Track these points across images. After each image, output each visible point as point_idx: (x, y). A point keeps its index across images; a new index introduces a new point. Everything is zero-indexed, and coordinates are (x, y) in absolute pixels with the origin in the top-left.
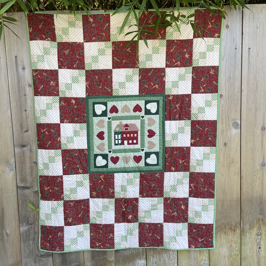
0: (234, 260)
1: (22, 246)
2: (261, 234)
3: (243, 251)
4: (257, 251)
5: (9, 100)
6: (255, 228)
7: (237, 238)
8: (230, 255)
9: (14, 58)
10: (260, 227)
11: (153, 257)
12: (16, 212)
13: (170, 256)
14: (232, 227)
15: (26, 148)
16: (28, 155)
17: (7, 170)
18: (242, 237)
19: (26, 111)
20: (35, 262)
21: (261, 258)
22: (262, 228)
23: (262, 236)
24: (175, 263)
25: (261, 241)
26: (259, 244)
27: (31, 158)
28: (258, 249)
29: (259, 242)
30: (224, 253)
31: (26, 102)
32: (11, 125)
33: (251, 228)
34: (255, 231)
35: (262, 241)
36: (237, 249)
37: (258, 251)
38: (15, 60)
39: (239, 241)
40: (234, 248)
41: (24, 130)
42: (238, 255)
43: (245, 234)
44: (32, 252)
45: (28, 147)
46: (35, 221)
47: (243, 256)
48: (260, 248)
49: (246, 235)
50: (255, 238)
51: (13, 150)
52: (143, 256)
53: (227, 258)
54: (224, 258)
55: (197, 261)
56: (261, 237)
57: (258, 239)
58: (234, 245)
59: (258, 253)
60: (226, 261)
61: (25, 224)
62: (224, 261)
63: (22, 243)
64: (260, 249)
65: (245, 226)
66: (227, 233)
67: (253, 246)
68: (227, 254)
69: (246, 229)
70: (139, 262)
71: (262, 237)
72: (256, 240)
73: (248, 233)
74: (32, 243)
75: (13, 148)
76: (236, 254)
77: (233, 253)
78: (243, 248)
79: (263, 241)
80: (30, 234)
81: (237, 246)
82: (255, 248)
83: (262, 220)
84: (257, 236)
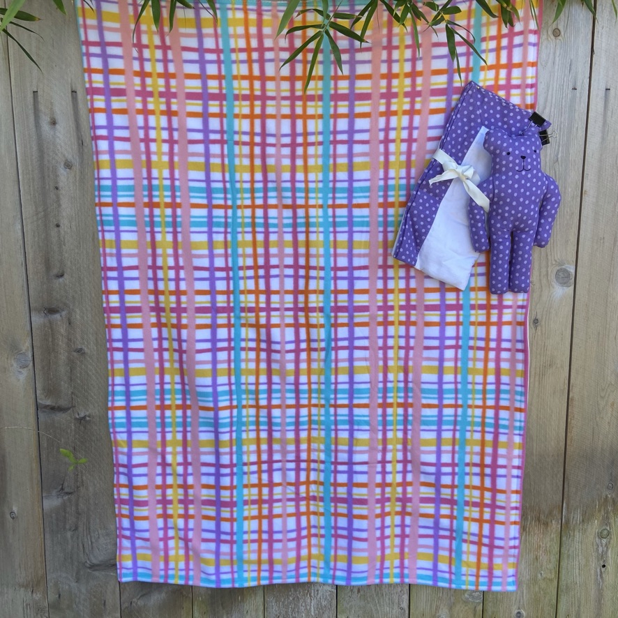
0: (542, 592)
1: (48, 542)
2: (609, 533)
3: (563, 572)
4: (596, 572)
5: (18, 198)
6: (596, 521)
7: (551, 541)
8: (534, 580)
9: (30, 95)
10: (608, 518)
12: (35, 465)
14: (542, 517)
15: (57, 316)
16: (62, 331)
17: (12, 366)
18: (564, 539)
19: (58, 226)
20: (78, 581)
21: (605, 589)
22: (612, 521)
23: (611, 538)
25: (607, 550)
26: (602, 556)
27: (70, 340)
28: (601, 569)
29: (602, 553)
31: (59, 206)
32: (23, 259)
33: (586, 519)
34: (595, 526)
35: (610, 551)
36: (550, 566)
37: (599, 573)
38: (32, 100)
39: (556, 549)
40: (545, 563)
41: (55, 271)
42: (551, 580)
43: (572, 534)
44: (71, 558)
45: (64, 313)
46: (78, 487)
47: (563, 583)
48: (604, 566)
49: (574, 536)
50: (595, 544)
51: (28, 319)
53: (525, 586)
56: (609, 542)
57: (602, 546)
58: (544, 558)
59: (599, 577)
60: (523, 593)
61: (54, 493)
63: (47, 536)
64: (603, 569)
65: (572, 515)
66: (529, 529)
67: (587, 561)
68: (526, 577)
69: (574, 522)
70: (320, 589)
71: (612, 541)
72: (595, 547)
73: (579, 532)
74: (72, 537)
75: (28, 315)
76: (548, 577)
77: (539, 575)
78: (561, 564)
79: (612, 550)
80: (67, 515)
81: (550, 560)
82: (594, 565)
83: (614, 502)
84: (599, 538)
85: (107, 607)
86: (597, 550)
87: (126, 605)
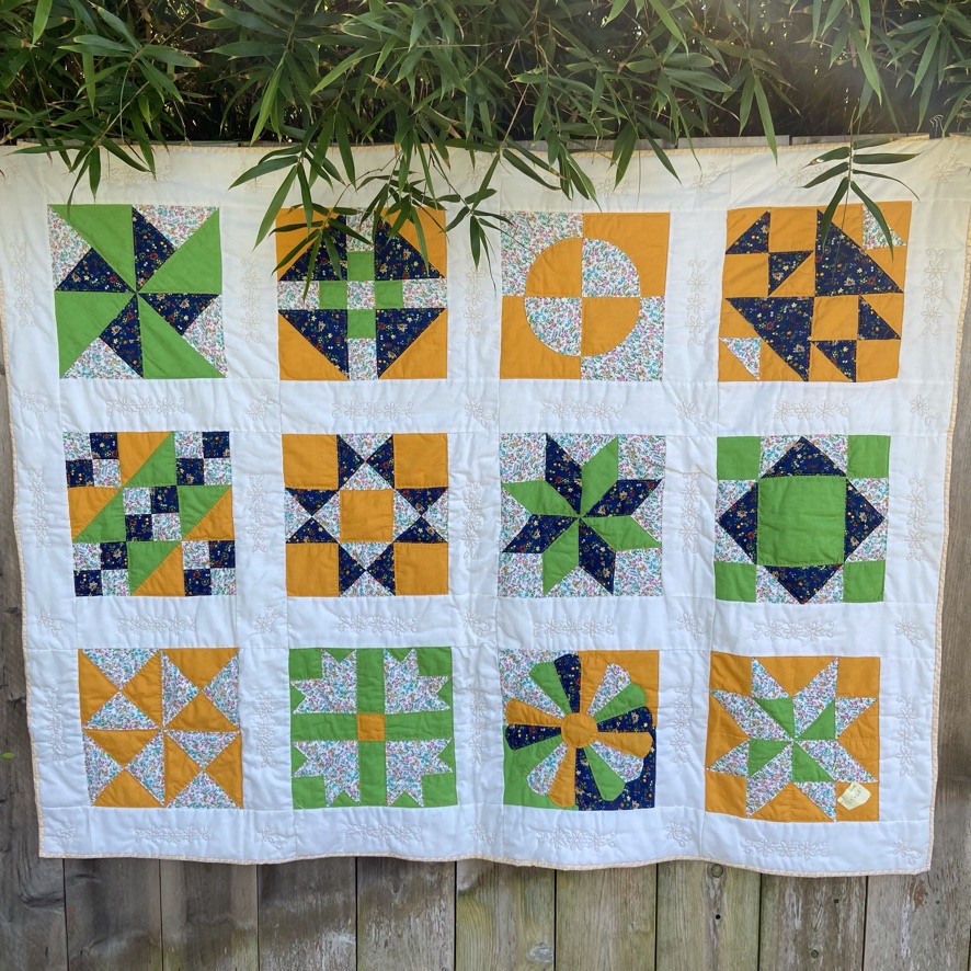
0: (634, 951)
2: (723, 871)
3: (662, 924)
4: (708, 921)
7: (644, 880)
8: (623, 935)
11: (378, 925)
13: (431, 925)
18: (661, 876)
20: (11, 919)
21: (721, 950)
23: (726, 877)
24: (447, 949)
25: (721, 894)
26: (715, 903)
28: (714, 921)
29: (715, 898)
30: (601, 926)
35: (725, 895)
36: (644, 914)
37: (712, 927)
39: (652, 891)
40: (636, 910)
42: (646, 934)
43: (672, 870)
46: (11, 794)
47: (663, 938)
49: (675, 873)
50: (704, 885)
52: (346, 922)
53: (611, 942)
54: (602, 941)
55: (517, 945)
56: (724, 883)
57: (714, 888)
58: (635, 902)
59: (712, 932)
60: (608, 952)
62: (603, 950)
64: (717, 922)
67: (695, 908)
68: (612, 930)
70: (334, 940)
71: (727, 882)
72: (705, 889)
73: (682, 868)
74: (4, 861)
76: (642, 930)
77: (630, 927)
78: (663, 912)
79: (728, 894)
81: (643, 907)
82: (704, 914)
84: (709, 876)
85: (50, 956)
86: (708, 894)
87: (75, 955)
